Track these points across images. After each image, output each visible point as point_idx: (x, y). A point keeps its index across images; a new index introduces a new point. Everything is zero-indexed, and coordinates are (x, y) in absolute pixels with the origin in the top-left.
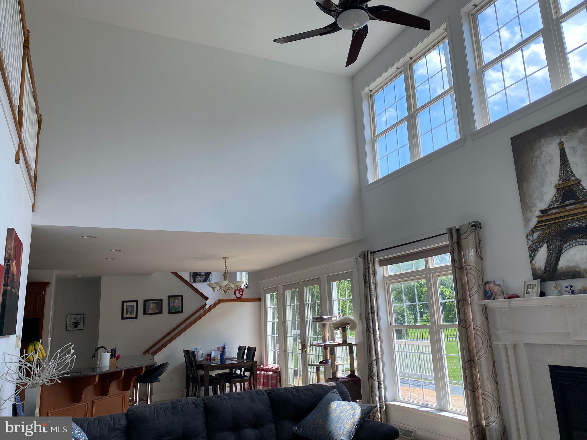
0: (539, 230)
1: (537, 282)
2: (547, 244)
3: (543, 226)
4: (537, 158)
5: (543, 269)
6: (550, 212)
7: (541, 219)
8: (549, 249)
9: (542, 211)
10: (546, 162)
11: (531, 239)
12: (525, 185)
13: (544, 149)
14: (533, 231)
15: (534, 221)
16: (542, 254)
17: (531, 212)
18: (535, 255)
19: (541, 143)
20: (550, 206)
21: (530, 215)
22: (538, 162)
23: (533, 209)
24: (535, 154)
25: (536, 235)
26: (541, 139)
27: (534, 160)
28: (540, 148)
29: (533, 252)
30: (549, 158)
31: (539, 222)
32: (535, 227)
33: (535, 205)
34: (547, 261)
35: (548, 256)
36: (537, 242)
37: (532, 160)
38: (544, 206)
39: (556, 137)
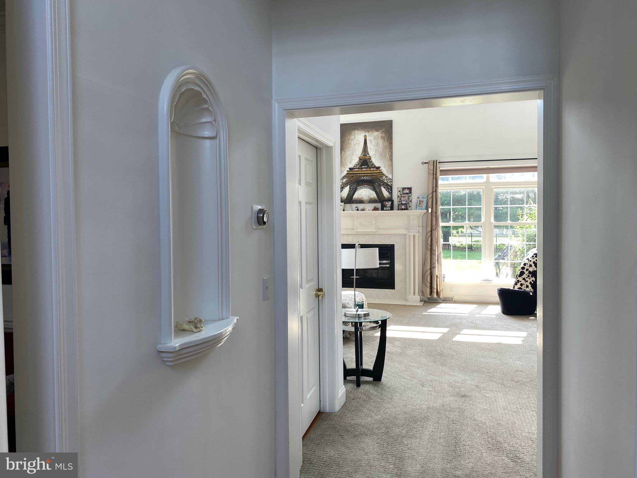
0: (347, 178)
1: (343, 204)
2: (350, 185)
3: (349, 176)
4: (352, 140)
5: (345, 197)
6: (354, 170)
7: (349, 172)
8: (350, 188)
9: (350, 169)
10: (356, 144)
11: (342, 182)
12: (343, 152)
13: (356, 136)
14: (343, 178)
15: (345, 173)
16: (347, 190)
17: (344, 167)
18: (342, 190)
19: (355, 133)
20: (354, 166)
21: (343, 169)
22: (352, 142)
23: (345, 166)
24: (352, 137)
25: (344, 180)
26: (355, 130)
28: (354, 135)
29: (342, 188)
30: (358, 142)
31: (347, 174)
32: (345, 176)
33: (347, 164)
34: (348, 194)
35: (349, 192)
36: (345, 184)
37: (349, 140)
38: (352, 166)
39: (363, 132)
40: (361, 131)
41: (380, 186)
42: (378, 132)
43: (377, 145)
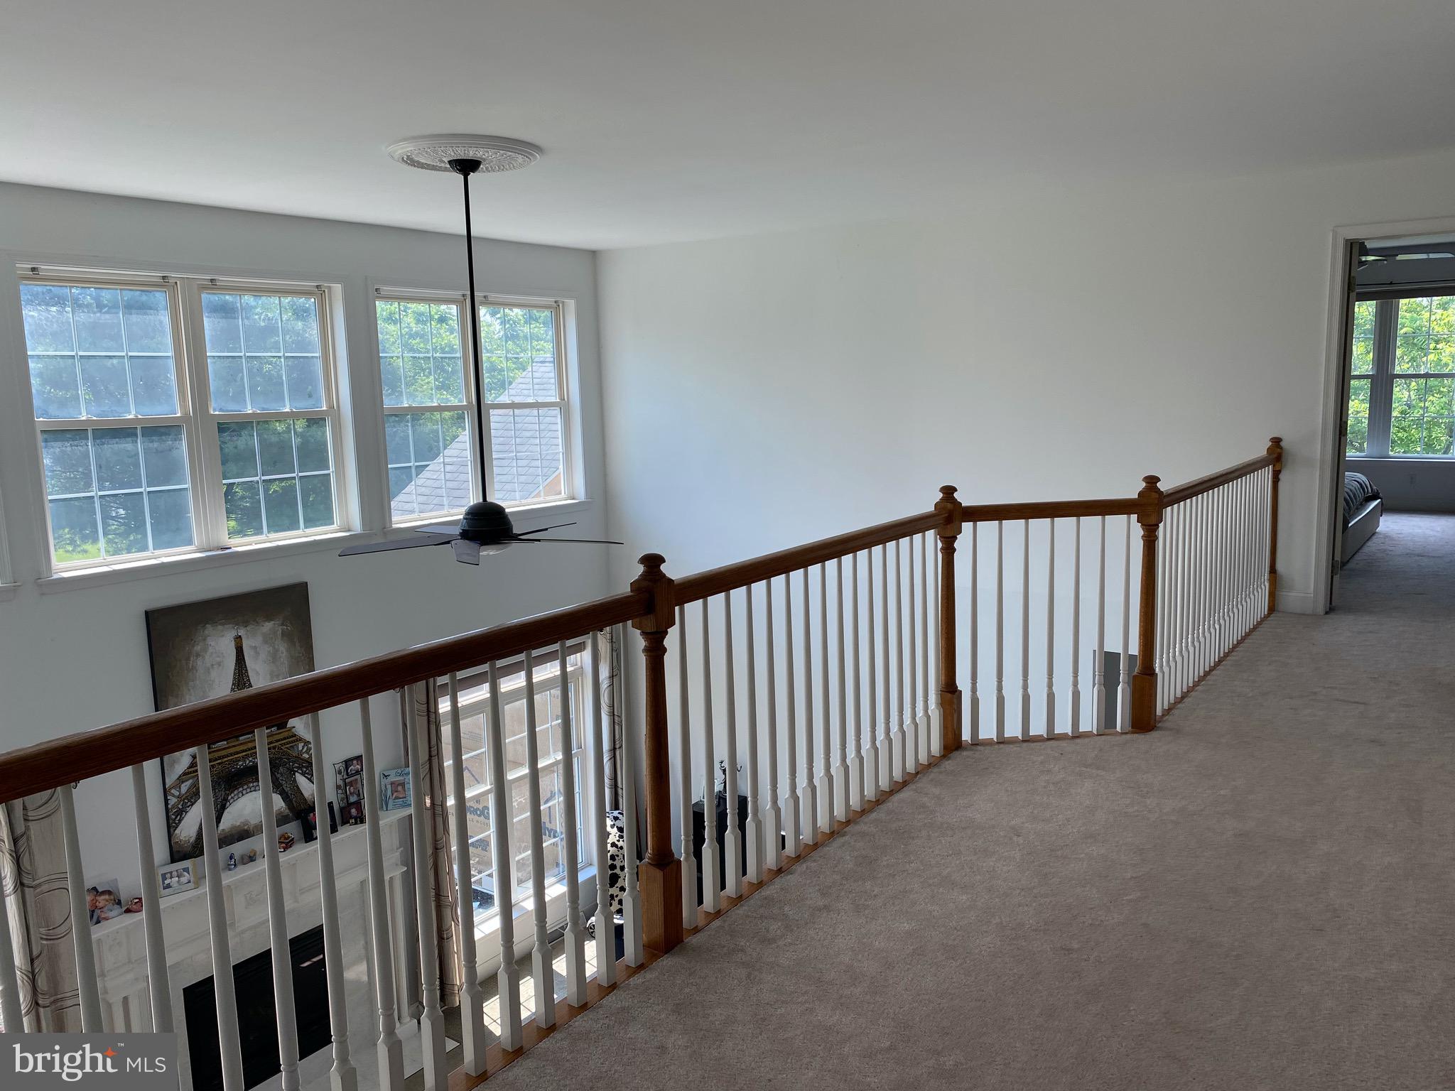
0: (194, 777)
4: (198, 655)
5: (193, 839)
10: (212, 665)
11: (177, 794)
13: (211, 641)
14: (181, 779)
15: (184, 764)
16: (195, 813)
18: (180, 821)
19: (206, 632)
22: (199, 662)
24: (195, 648)
25: (186, 787)
26: (207, 625)
27: (192, 658)
28: (205, 640)
29: (180, 814)
30: (218, 659)
31: (192, 765)
32: (185, 774)
36: (186, 798)
37: (188, 659)
39: (231, 626)
40: (223, 624)
41: (292, 772)
42: (273, 622)
43: (274, 657)
